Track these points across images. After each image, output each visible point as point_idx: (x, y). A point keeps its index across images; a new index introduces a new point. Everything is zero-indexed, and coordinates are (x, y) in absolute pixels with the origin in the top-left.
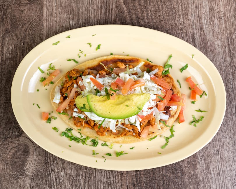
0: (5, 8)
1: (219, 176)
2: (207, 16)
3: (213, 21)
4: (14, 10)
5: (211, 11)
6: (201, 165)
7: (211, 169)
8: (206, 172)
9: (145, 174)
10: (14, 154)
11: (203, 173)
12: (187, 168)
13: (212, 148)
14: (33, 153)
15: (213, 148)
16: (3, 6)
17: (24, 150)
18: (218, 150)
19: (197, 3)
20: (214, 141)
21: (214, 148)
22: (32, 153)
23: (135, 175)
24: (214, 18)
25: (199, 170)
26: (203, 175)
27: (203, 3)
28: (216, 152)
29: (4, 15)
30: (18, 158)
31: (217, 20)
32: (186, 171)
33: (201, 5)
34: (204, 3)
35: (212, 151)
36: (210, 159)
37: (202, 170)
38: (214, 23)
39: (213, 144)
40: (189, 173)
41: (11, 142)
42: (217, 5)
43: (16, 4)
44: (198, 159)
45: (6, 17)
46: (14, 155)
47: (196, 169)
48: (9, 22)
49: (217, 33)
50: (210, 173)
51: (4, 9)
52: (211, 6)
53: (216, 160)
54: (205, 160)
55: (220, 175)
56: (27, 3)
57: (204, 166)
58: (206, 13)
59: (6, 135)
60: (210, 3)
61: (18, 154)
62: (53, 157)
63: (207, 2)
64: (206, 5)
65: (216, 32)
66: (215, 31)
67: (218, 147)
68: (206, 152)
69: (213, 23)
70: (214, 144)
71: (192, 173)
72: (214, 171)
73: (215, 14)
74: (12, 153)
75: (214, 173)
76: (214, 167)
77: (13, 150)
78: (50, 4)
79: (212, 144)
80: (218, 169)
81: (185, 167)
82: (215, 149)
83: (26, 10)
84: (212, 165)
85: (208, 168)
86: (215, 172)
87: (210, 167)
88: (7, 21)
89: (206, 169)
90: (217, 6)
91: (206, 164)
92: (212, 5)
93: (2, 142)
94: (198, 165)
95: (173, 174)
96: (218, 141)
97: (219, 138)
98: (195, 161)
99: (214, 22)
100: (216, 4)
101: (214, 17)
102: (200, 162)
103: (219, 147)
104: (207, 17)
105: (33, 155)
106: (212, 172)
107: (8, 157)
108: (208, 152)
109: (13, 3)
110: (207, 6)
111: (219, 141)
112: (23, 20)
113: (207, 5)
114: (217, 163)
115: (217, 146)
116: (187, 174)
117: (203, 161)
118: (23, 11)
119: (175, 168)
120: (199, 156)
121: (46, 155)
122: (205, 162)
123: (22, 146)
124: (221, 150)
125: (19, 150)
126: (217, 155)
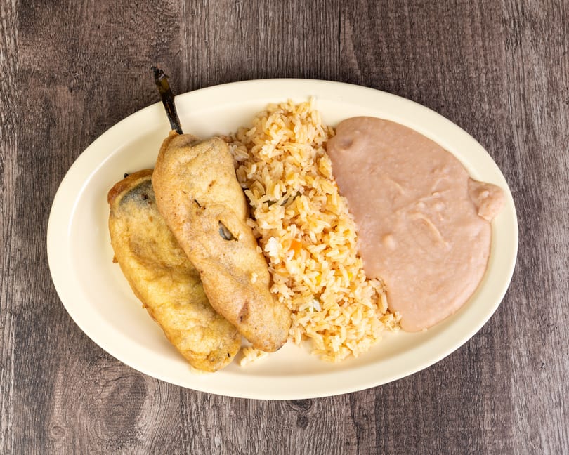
0: (97, 71)
1: (559, 453)
2: (542, 99)
3: (556, 110)
4: (115, 77)
5: (550, 87)
6: (521, 429)
7: (543, 437)
8: (531, 444)
9: (398, 446)
10: (112, 395)
11: (524, 446)
12: (489, 435)
13: (546, 391)
14: (155, 394)
15: (549, 393)
16: (93, 66)
17: (135, 386)
18: (559, 397)
19: (521, 70)
20: (551, 376)
21: (550, 391)
22: (151, 393)
23: (377, 447)
24: (556, 103)
25: (515, 439)
26: (525, 450)
27: (533, 69)
28: (554, 401)
29: (94, 87)
30: (121, 405)
31: (565, 107)
32: (487, 440)
33: (529, 73)
34: (536, 68)
35: (546, 397)
36: (541, 416)
37: (523, 439)
38: (558, 114)
39: (549, 383)
40: (495, 444)
41: (107, 368)
42: (566, 75)
43: (121, 63)
44: (515, 414)
45: (98, 92)
46: (111, 397)
47: (511, 437)
48: (105, 102)
49: (564, 137)
50: (541, 447)
51: (94, 72)
52: (551, 77)
53: (554, 419)
54: (529, 418)
55: (561, 452)
56: (146, 62)
57: (528, 430)
58: (540, 91)
59: (94, 352)
60: (548, 69)
61: (122, 395)
62: (197, 404)
63: (543, 68)
64: (541, 75)
65: (561, 135)
66: (559, 133)
67: (560, 390)
68: (534, 400)
69: (555, 115)
70: (552, 382)
71: (502, 446)
72: (548, 442)
73: (560, 95)
74: (107, 392)
75: (549, 447)
76: (550, 434)
77: (111, 386)
78: (196, 64)
79: (547, 384)
80: (557, 437)
81: (485, 432)
82: (553, 393)
83: (144, 77)
84: (545, 428)
85: (535, 434)
86: (551, 445)
87: (541, 432)
88: (102, 102)
89: (532, 438)
90: (564, 77)
91: (531, 426)
92: (554, 74)
93: (86, 369)
94: (514, 429)
95: (459, 446)
96: (559, 377)
97: (562, 370)
98: (508, 419)
99: (558, 112)
100: (562, 72)
101: (558, 100)
102: (520, 422)
103: (562, 389)
104: (543, 102)
105: (154, 398)
106: (544, 445)
107: (100, 400)
108: (536, 401)
109: (115, 60)
110: (544, 76)
111: (561, 376)
112: (137, 99)
113: (543, 74)
114: (556, 425)
115: (556, 388)
116: (489, 448)
117: (525, 420)
118: (136, 79)
119: (464, 434)
120: (516, 410)
121: (181, 399)
122: (529, 422)
123: (129, 378)
124: (565, 396)
125: (122, 386)
126: (556, 407)
